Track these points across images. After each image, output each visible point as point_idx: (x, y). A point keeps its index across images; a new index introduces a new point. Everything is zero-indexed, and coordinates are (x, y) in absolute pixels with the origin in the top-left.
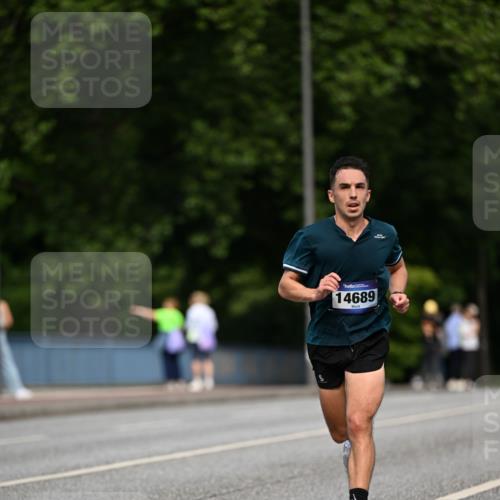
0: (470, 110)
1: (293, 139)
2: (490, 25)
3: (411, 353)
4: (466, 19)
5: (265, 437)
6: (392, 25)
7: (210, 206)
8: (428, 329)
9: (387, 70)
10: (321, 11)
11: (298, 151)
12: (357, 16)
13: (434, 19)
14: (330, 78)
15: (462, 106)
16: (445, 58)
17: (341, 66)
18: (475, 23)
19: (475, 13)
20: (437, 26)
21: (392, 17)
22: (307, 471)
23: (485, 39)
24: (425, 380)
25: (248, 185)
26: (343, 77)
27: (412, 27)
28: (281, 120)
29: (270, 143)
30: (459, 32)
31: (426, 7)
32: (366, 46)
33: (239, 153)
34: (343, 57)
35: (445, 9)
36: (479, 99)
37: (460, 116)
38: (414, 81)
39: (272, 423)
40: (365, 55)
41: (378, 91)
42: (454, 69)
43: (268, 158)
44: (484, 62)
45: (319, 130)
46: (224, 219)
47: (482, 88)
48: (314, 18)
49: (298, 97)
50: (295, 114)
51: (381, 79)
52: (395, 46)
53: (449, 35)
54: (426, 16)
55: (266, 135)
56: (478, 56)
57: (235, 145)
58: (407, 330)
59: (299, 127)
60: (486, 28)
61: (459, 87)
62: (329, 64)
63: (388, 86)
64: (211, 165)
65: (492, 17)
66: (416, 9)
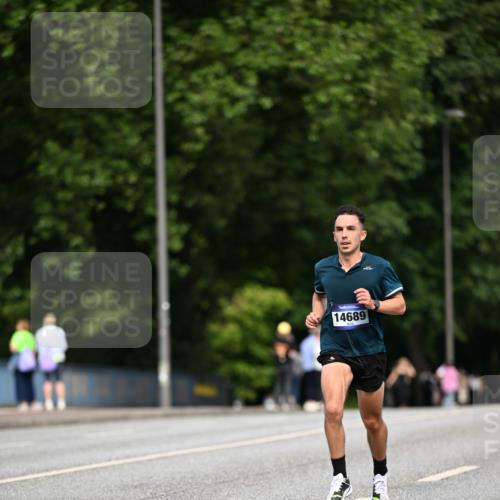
0: (321, 131)
1: (146, 160)
2: (342, 46)
3: (264, 375)
4: (318, 40)
5: (117, 459)
6: (244, 46)
7: (63, 227)
8: (281, 350)
9: (240, 91)
10: (173, 32)
11: (150, 172)
12: (209, 37)
13: (287, 40)
14: (183, 99)
15: (314, 127)
16: (296, 79)
17: (194, 88)
18: (328, 45)
19: (327, 35)
20: (290, 47)
21: (244, 38)
22: (160, 493)
23: (338, 60)
24: (277, 402)
25: (101, 206)
26: (195, 98)
27: (264, 48)
28: (134, 141)
29: (123, 164)
30: (311, 53)
31: (279, 29)
32: (218, 67)
33: (92, 174)
34: (195, 78)
35: (298, 31)
36: (331, 120)
37: (313, 138)
38: (267, 103)
39: (125, 444)
40: (217, 77)
41: (230, 113)
42: (306, 91)
43: (120, 179)
44: (336, 83)
45: (171, 151)
46: (77, 241)
47: (335, 109)
48: (166, 39)
49: (152, 118)
50: (148, 135)
51: (234, 100)
52: (247, 67)
53: (301, 57)
54: (279, 37)
55: (119, 156)
56: (330, 78)
57: (87, 167)
58: (260, 351)
59: (152, 148)
60: (339, 49)
61: (311, 109)
62: (181, 85)
63: (241, 108)
64: (63, 186)
65: (344, 38)
66: (268, 30)
